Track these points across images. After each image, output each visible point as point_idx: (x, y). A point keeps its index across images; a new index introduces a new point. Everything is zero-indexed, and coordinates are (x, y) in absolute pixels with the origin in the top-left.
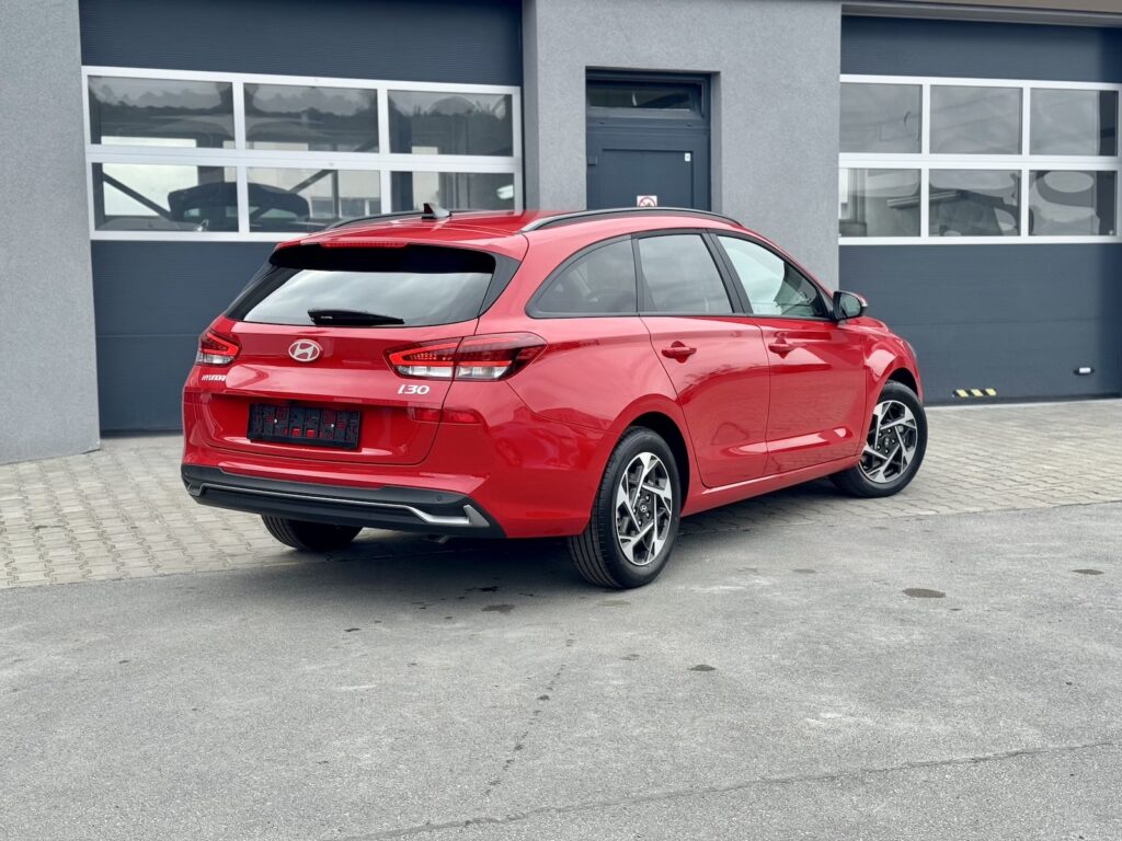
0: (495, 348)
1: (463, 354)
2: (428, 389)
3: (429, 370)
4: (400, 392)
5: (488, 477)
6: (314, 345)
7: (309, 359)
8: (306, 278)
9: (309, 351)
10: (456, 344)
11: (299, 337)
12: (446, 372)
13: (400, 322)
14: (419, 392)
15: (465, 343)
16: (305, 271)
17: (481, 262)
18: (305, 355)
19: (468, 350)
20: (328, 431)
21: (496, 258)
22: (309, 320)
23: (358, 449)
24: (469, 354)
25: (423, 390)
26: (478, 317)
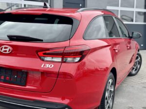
0: (76, 51)
1: (65, 53)
2: (53, 66)
3: (52, 58)
4: (42, 66)
5: (71, 100)
6: (9, 48)
7: (7, 52)
8: (7, 24)
9: (8, 50)
10: (63, 50)
11: (3, 45)
12: (59, 59)
13: (42, 40)
14: (49, 67)
15: (66, 49)
16: (6, 22)
17: (68, 21)
18: (6, 51)
19: (67, 52)
20: (14, 78)
21: (74, 20)
22: (7, 39)
23: (25, 86)
24: (68, 53)
25: (51, 66)
26: (70, 39)
